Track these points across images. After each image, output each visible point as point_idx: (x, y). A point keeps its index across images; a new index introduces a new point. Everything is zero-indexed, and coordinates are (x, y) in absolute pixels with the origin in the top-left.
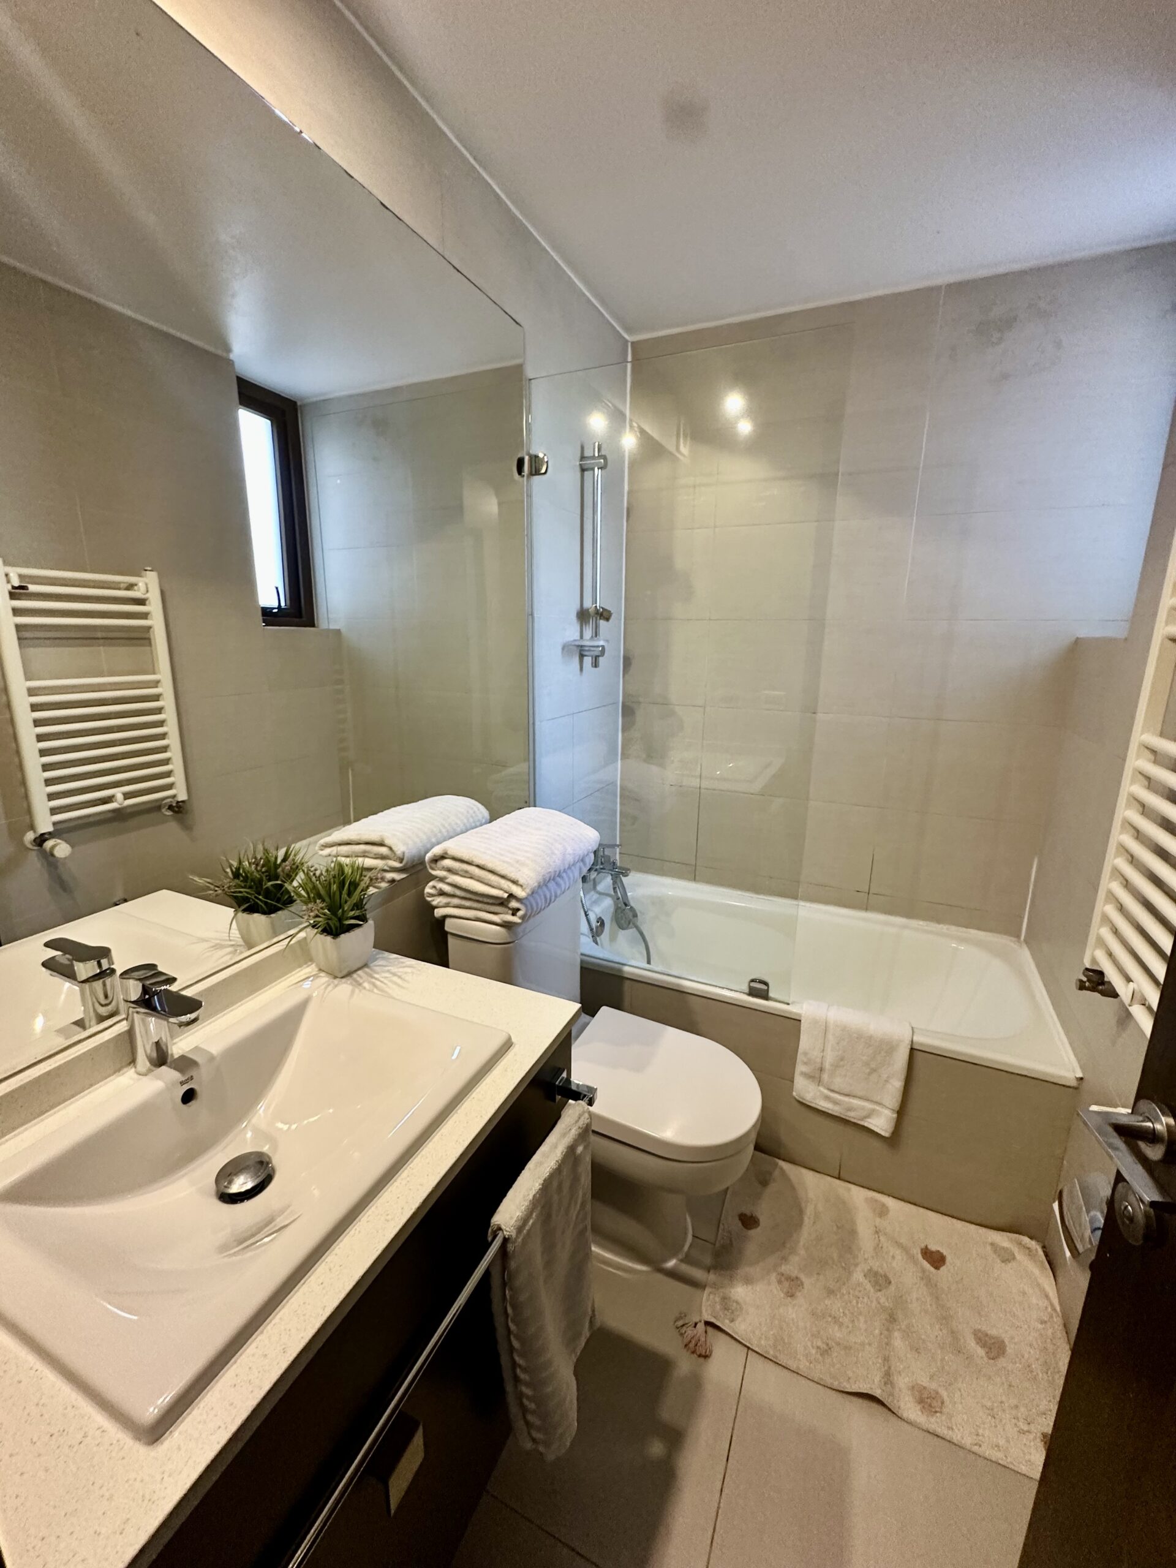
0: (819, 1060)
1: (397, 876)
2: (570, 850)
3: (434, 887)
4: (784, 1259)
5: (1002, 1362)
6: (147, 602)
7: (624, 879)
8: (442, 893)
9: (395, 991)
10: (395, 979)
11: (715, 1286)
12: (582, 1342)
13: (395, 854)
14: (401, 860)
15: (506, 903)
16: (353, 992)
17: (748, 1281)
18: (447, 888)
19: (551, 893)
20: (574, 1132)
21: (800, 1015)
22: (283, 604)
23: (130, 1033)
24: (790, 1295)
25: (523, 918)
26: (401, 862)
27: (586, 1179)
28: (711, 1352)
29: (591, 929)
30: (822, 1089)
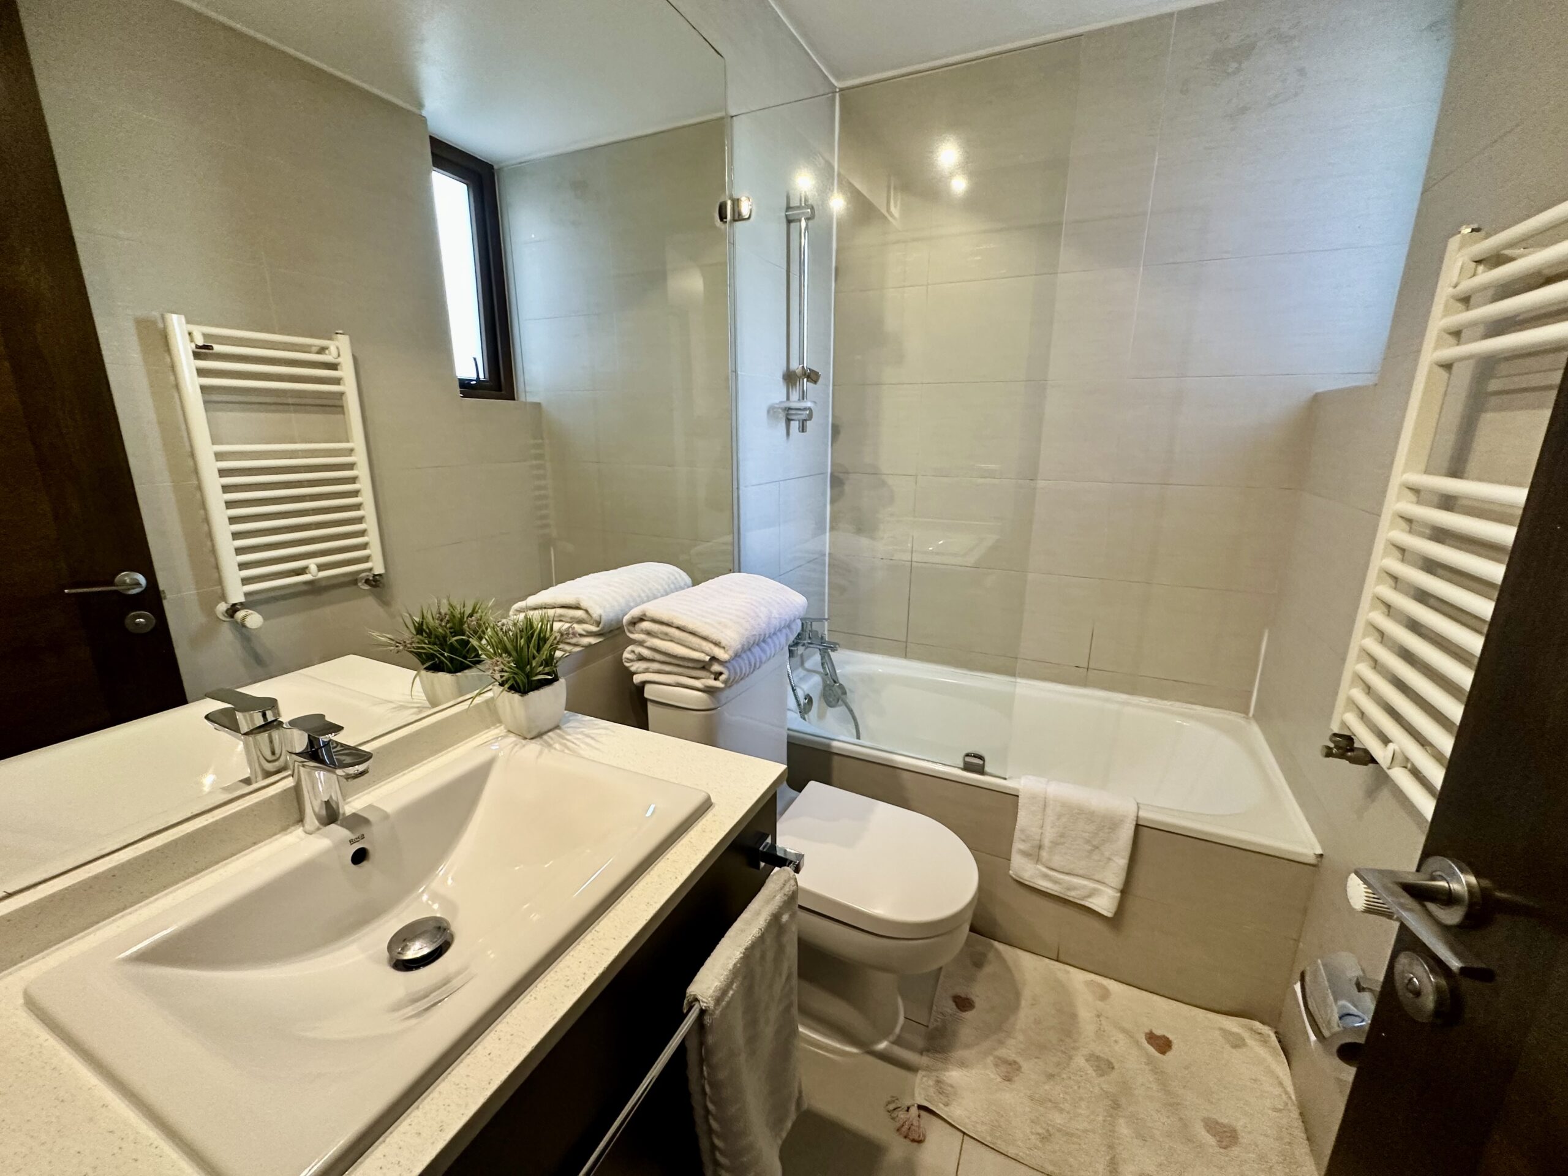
0: (1037, 837)
1: (593, 640)
2: (775, 614)
3: (633, 652)
4: (1001, 1043)
5: (1235, 1151)
6: (339, 367)
7: (832, 654)
8: (641, 658)
9: (585, 751)
10: (588, 740)
11: (928, 1069)
12: (789, 1124)
13: (591, 616)
14: (598, 623)
15: (707, 667)
16: (541, 753)
17: (963, 1064)
18: (646, 652)
19: (756, 660)
20: (779, 899)
21: (1018, 790)
22: (482, 377)
23: (297, 789)
24: (1008, 1079)
25: (725, 682)
26: (598, 626)
27: (792, 951)
28: (924, 1136)
29: (799, 705)
30: (1040, 867)
